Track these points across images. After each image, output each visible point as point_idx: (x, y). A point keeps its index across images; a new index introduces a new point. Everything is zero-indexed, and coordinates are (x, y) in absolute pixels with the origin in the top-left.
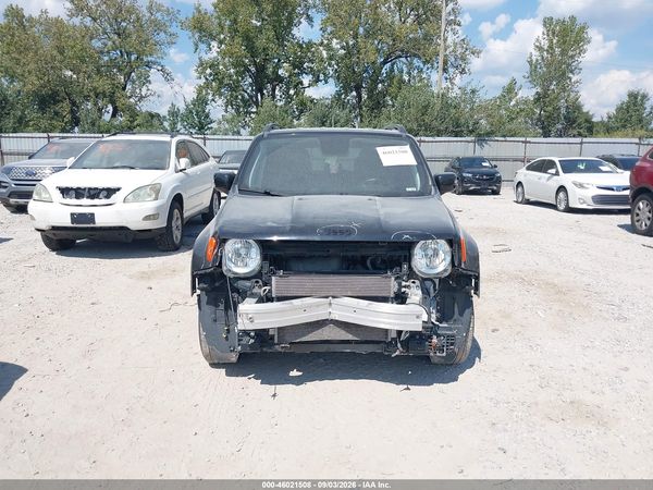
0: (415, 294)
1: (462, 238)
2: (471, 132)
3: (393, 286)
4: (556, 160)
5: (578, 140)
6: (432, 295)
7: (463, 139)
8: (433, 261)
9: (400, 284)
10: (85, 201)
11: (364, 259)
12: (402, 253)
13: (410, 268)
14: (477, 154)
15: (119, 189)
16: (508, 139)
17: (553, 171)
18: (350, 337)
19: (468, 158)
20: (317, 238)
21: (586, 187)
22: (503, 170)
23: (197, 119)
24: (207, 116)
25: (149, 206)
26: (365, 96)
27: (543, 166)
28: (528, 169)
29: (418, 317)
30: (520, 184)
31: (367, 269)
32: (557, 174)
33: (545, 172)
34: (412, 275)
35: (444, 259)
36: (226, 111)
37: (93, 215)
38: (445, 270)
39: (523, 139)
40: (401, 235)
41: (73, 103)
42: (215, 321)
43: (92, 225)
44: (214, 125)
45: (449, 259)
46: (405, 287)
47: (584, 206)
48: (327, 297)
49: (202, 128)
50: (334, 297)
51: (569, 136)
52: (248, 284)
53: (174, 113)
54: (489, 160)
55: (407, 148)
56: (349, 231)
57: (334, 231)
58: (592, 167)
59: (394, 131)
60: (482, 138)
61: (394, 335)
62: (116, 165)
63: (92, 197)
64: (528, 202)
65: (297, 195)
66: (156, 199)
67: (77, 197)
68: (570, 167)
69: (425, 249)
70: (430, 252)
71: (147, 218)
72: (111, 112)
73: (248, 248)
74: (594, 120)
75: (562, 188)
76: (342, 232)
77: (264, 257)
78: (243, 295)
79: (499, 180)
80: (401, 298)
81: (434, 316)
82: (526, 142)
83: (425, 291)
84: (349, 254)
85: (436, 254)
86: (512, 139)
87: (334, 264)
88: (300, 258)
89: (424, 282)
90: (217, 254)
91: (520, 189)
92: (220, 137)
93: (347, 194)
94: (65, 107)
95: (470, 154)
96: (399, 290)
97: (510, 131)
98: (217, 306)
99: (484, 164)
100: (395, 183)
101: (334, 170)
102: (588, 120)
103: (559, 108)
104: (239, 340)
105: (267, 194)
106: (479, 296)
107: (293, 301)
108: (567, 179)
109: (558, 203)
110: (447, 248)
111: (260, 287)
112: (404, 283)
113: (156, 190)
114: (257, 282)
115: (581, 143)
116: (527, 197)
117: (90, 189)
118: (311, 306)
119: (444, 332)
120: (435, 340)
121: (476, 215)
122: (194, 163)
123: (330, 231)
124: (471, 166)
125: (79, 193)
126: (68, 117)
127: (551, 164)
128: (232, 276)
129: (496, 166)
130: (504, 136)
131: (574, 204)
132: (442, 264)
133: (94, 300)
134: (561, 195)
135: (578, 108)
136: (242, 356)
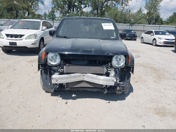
0: (112, 73)
1: (129, 55)
2: (129, 22)
3: (105, 70)
4: (153, 31)
5: (159, 26)
6: (118, 73)
7: (126, 24)
8: (119, 62)
9: (107, 70)
10: (13, 38)
11: (96, 61)
12: (109, 59)
13: (111, 64)
14: (130, 29)
15: (24, 35)
16: (139, 25)
17: (152, 34)
18: (90, 86)
19: (128, 30)
20: (79, 53)
21: (162, 39)
22: (137, 34)
23: (52, 16)
24: (55, 16)
25: (33, 40)
26: (99, 12)
27: (149, 33)
28: (145, 33)
29: (113, 81)
30: (142, 37)
31: (97, 64)
32: (153, 35)
33: (150, 34)
34: (112, 67)
35: (123, 62)
36: (60, 15)
37: (16, 43)
38: (123, 66)
39: (143, 25)
40: (109, 53)
41: (17, 11)
42: (46, 79)
43: (16, 46)
44: (57, 18)
45: (124, 62)
46: (109, 71)
47: (161, 44)
48: (83, 73)
49: (53, 19)
50: (85, 73)
51: (156, 24)
52: (56, 68)
53: (45, 14)
54: (134, 31)
55: (112, 24)
56: (91, 51)
57: (86, 51)
58: (163, 33)
59: (108, 19)
60: (132, 24)
61: (105, 86)
62: (25, 28)
63: (16, 37)
64: (144, 43)
65: (75, 38)
66: (35, 38)
67: (11, 37)
68: (157, 33)
69: (116, 58)
70: (118, 59)
71: (33, 44)
72: (27, 14)
73: (56, 56)
74: (163, 20)
75: (155, 39)
76: (88, 51)
77: (62, 59)
78: (55, 71)
79: (136, 36)
80: (108, 75)
81: (118, 80)
82: (144, 26)
83: (116, 72)
84: (91, 59)
85: (120, 59)
86: (140, 25)
87: (86, 62)
88: (74, 60)
89: (116, 69)
90: (45, 58)
91: (142, 39)
92: (58, 22)
93: (91, 38)
94: (15, 12)
95: (128, 29)
96: (107, 71)
97: (140, 22)
98: (47, 74)
99: (132, 32)
100: (107, 35)
101: (88, 30)
102: (161, 20)
103: (154, 17)
104: (54, 86)
105: (65, 37)
106: (133, 74)
107: (71, 74)
108: (156, 37)
109: (154, 43)
110: (124, 58)
111: (60, 69)
112: (109, 69)
113: (35, 36)
114: (60, 67)
115: (160, 27)
116: (144, 41)
117: (15, 35)
118: (77, 76)
119: (121, 85)
120: (118, 88)
121: (130, 46)
122: (48, 28)
123: (84, 51)
124: (128, 32)
125: (12, 36)
126: (16, 15)
127: (152, 32)
128: (50, 65)
129: (135, 32)
130: (138, 24)
131: (158, 44)
132: (122, 64)
133: (15, 69)
134: (154, 41)
135: (159, 17)
136: (55, 91)
